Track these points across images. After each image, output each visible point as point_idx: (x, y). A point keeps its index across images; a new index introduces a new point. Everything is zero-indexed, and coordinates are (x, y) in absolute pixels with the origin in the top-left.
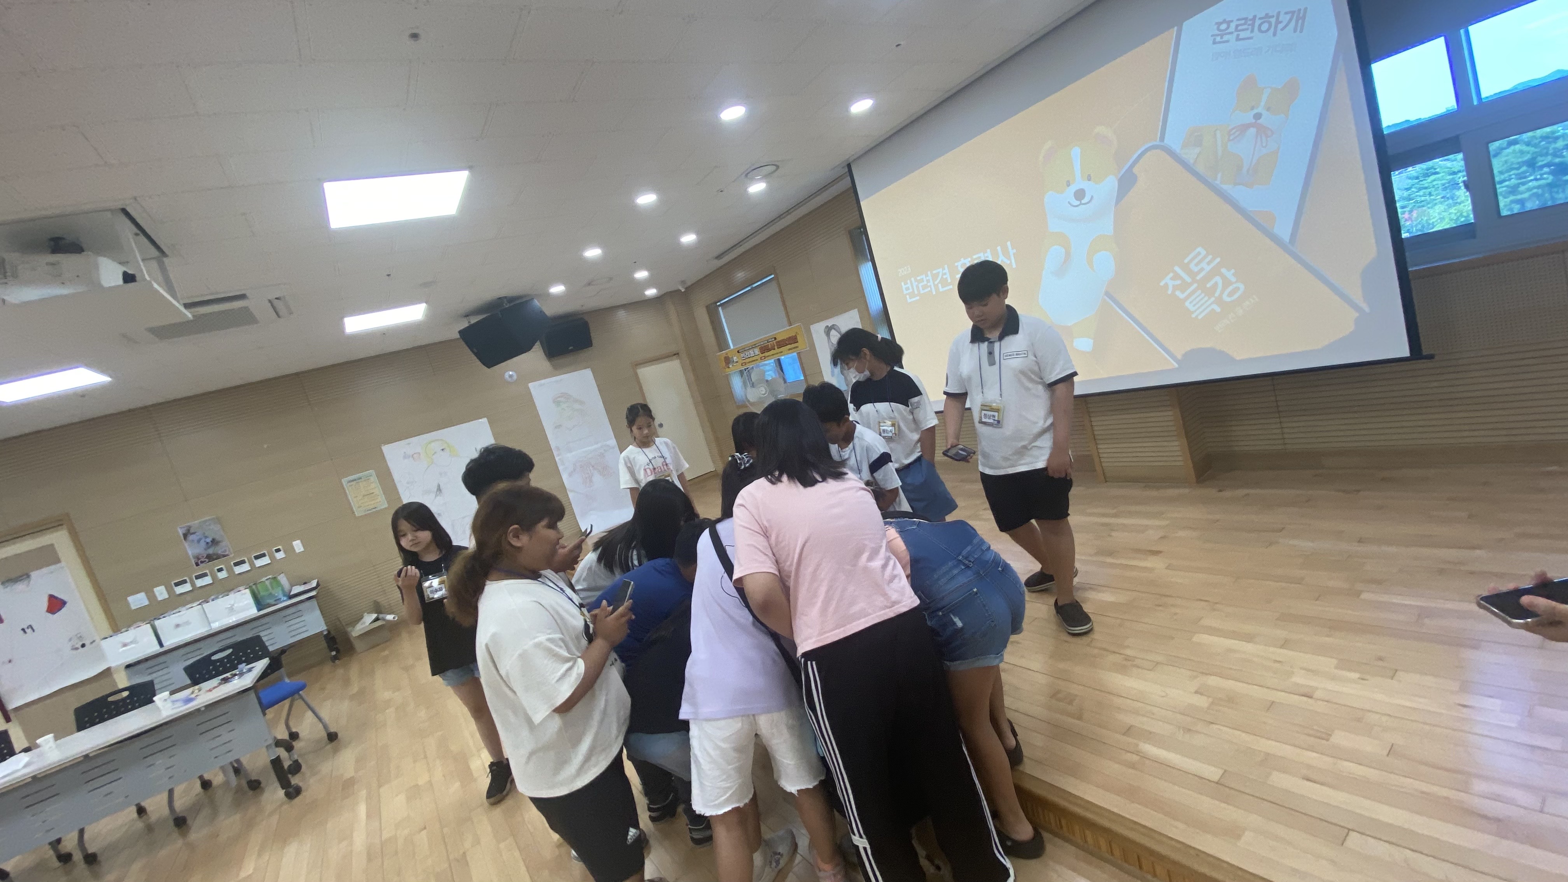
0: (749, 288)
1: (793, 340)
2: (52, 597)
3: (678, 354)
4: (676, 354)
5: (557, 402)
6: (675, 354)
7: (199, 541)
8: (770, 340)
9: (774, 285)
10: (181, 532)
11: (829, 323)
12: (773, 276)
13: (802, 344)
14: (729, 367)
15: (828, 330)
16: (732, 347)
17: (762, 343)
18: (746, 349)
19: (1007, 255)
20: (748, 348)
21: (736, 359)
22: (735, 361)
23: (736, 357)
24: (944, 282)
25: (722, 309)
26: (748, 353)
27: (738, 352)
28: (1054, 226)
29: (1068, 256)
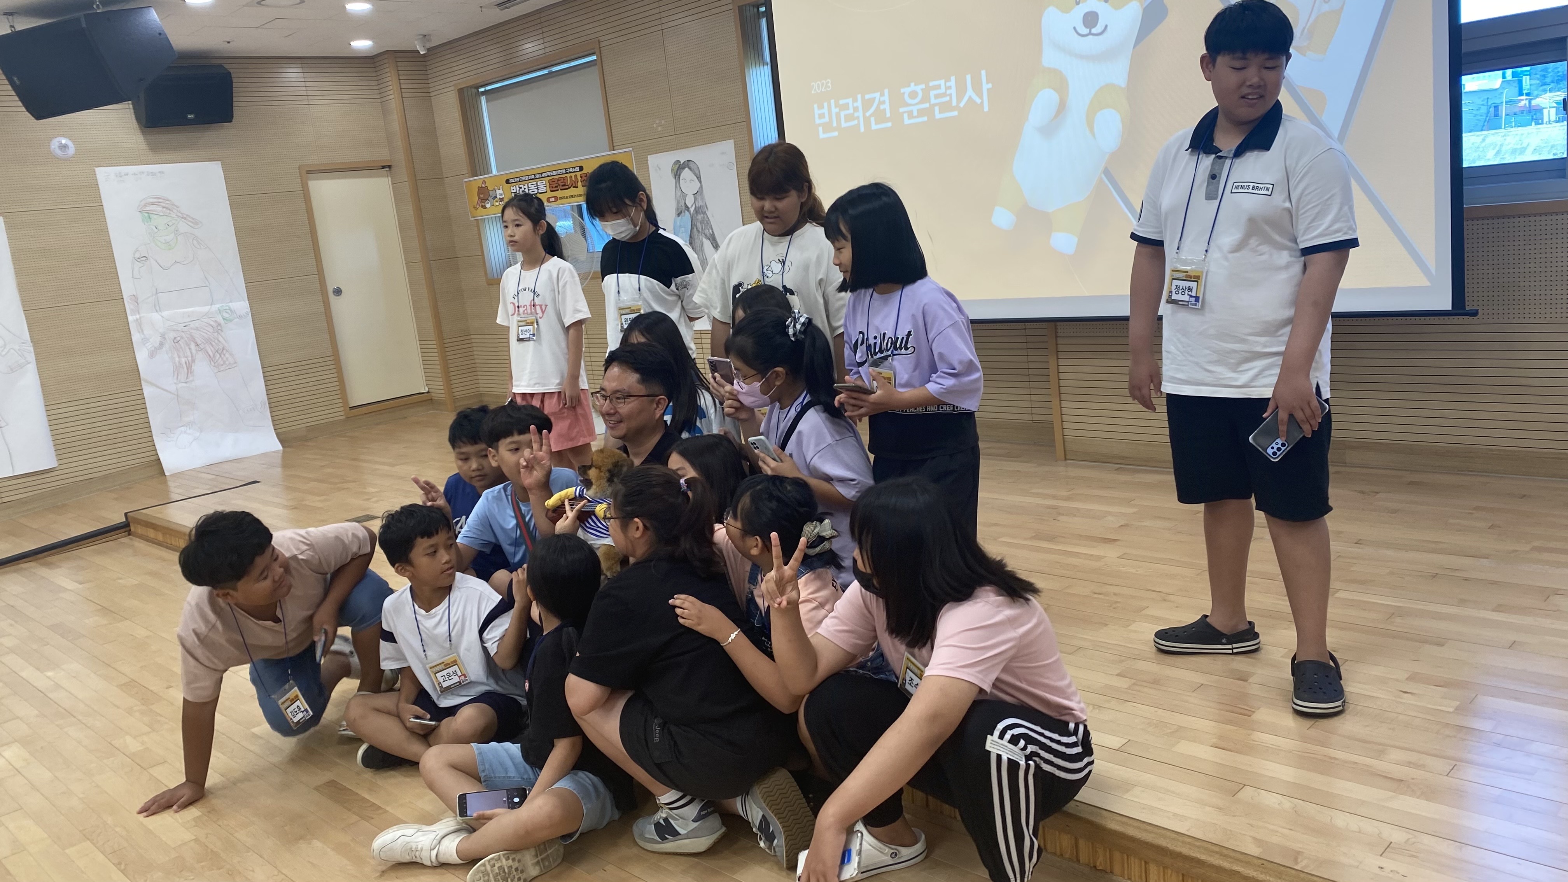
0: (545, 72)
3: (390, 167)
4: (387, 167)
6: (384, 167)
8: (571, 170)
9: (595, 71)
11: (682, 156)
12: (594, 57)
14: (484, 207)
16: (494, 172)
17: (555, 173)
18: (523, 179)
19: (978, 90)
20: (527, 178)
21: (501, 195)
22: (498, 197)
23: (501, 191)
24: (880, 116)
25: (487, 101)
26: (526, 187)
27: (507, 182)
28: (1050, 58)
29: (1062, 107)
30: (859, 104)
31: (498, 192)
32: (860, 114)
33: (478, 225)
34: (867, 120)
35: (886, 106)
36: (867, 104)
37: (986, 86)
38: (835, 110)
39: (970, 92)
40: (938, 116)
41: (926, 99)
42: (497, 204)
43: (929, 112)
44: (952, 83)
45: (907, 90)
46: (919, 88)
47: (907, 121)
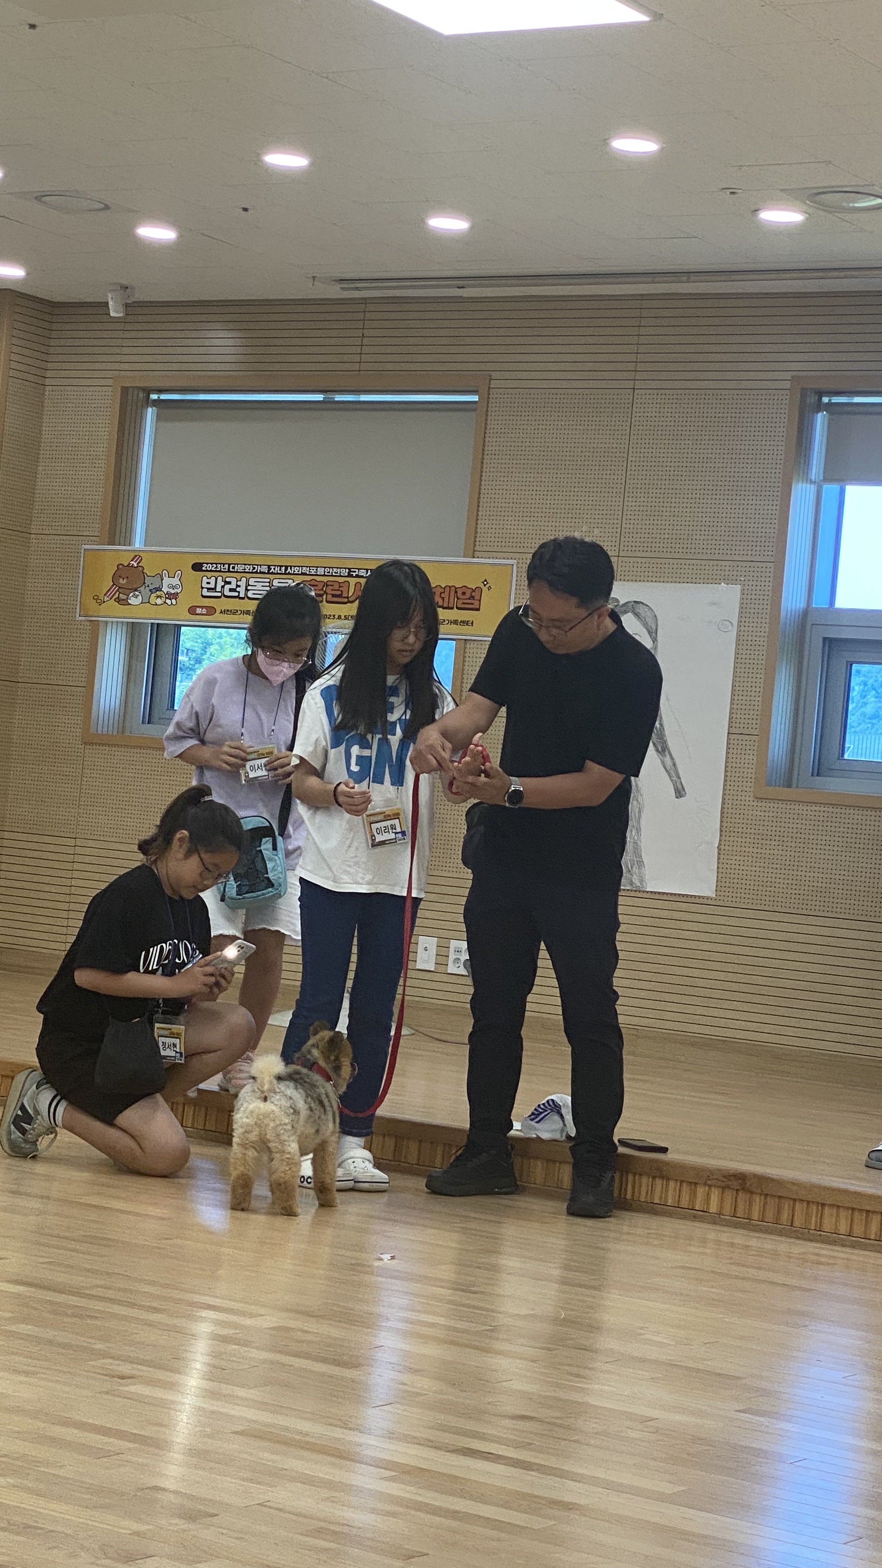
0: (339, 398)
14: (124, 602)
17: (320, 571)
18: (240, 568)
20: (248, 568)
21: (173, 587)
22: (165, 589)
23: (175, 581)
25: (159, 418)
26: (243, 583)
27: (197, 567)
31: (167, 581)
33: (95, 631)
42: (159, 601)
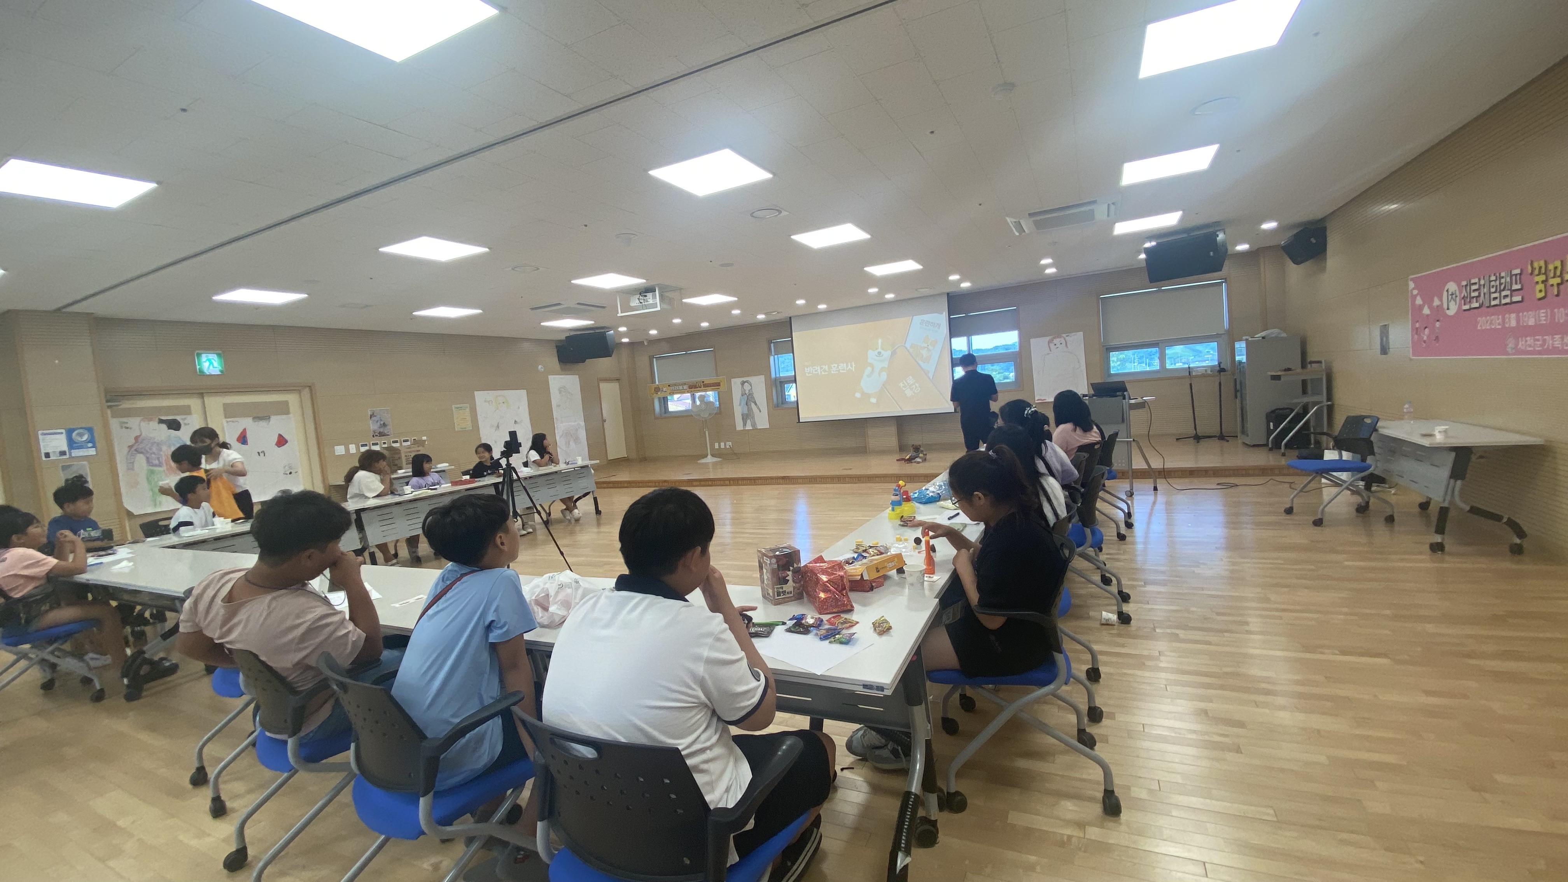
0: (686, 352)
1: (718, 384)
2: (280, 436)
4: (618, 380)
5: (560, 392)
7: (377, 422)
9: (711, 354)
10: (369, 413)
11: (745, 379)
12: (711, 349)
13: (723, 387)
15: (743, 383)
16: (657, 383)
19: (852, 366)
20: (678, 384)
24: (825, 371)
25: (657, 360)
26: (677, 387)
27: (669, 386)
28: (870, 360)
29: (873, 370)
30: (819, 368)
31: (665, 389)
32: (819, 370)
33: (653, 400)
34: (821, 372)
35: (827, 369)
36: (821, 368)
37: (854, 366)
38: (811, 369)
39: (849, 367)
40: (841, 371)
41: (838, 367)
43: (839, 371)
44: (845, 365)
45: (832, 366)
46: (836, 365)
47: (832, 372)
